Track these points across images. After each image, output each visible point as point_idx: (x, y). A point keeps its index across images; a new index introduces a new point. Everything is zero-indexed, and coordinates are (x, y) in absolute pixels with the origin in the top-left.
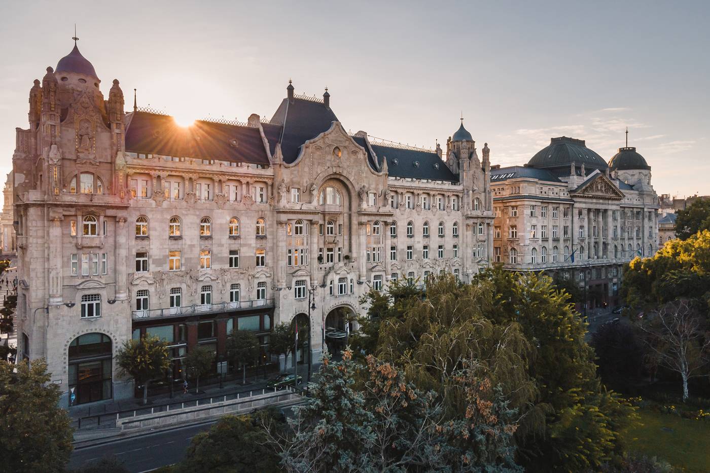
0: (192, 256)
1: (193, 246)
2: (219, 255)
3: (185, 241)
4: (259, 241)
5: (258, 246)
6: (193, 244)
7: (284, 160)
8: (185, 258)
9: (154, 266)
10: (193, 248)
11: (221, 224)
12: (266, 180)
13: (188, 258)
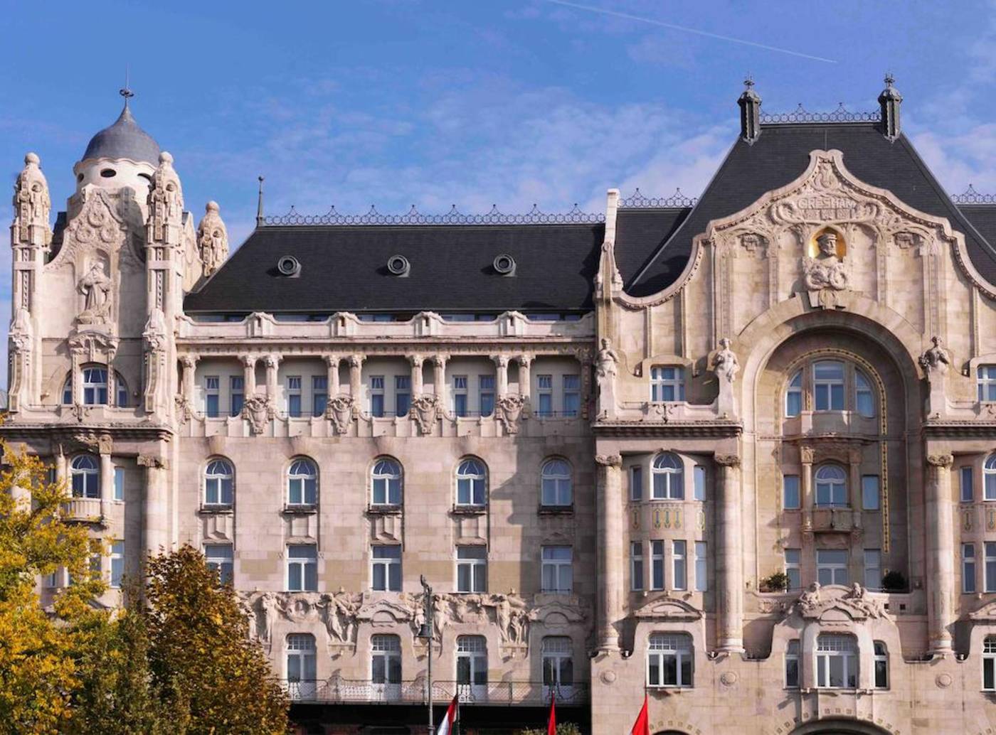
0: (345, 556)
1: (350, 531)
2: (424, 557)
3: (327, 517)
4: (548, 522)
5: (548, 535)
6: (346, 524)
7: (624, 289)
8: (326, 562)
9: (245, 576)
10: (349, 538)
11: (427, 476)
12: (574, 351)
13: (334, 561)
